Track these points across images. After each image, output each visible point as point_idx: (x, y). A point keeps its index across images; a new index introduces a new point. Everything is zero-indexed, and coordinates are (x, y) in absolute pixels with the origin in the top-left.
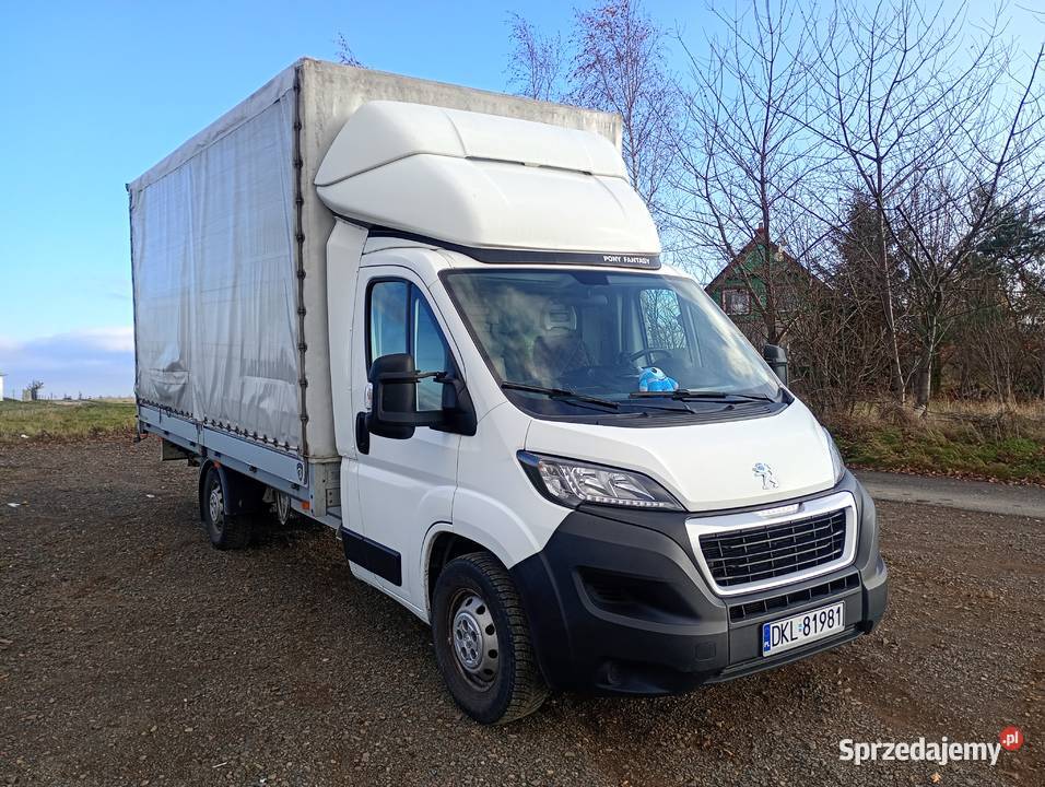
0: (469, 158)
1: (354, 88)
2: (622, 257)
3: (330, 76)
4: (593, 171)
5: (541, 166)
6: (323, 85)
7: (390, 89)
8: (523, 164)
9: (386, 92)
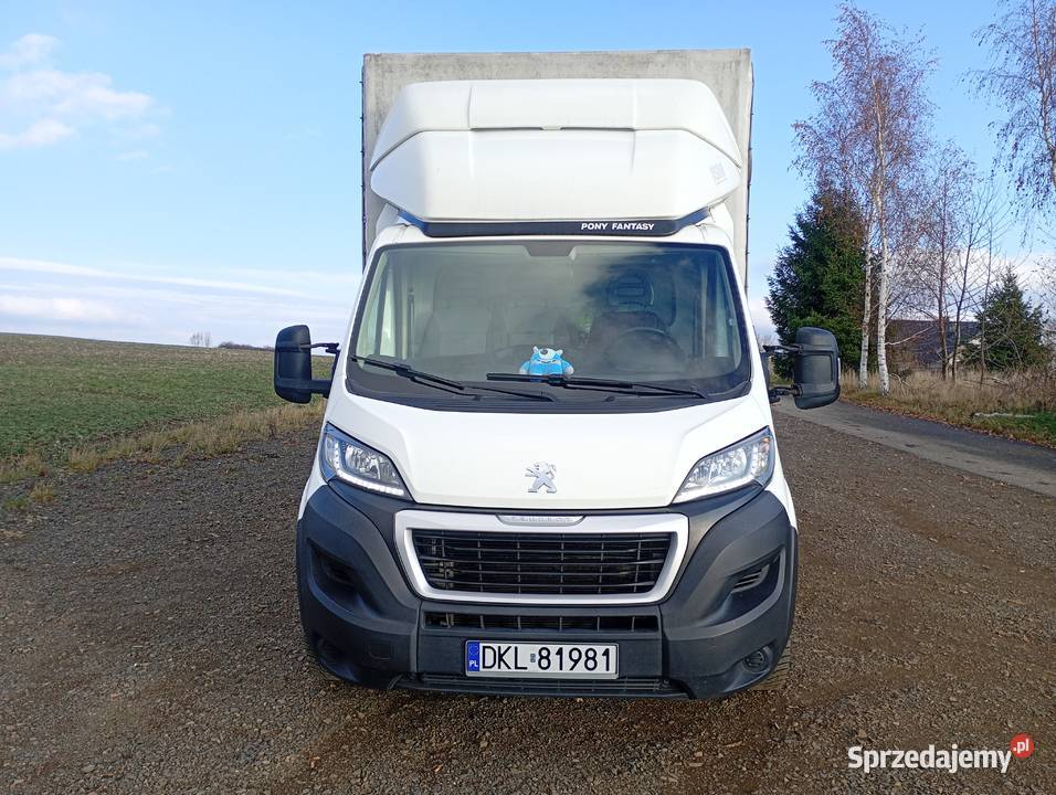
0: (473, 130)
1: (412, 75)
2: (610, 223)
3: (390, 67)
4: (634, 126)
5: (562, 129)
6: (384, 76)
7: (450, 70)
8: (541, 129)
9: (445, 72)
